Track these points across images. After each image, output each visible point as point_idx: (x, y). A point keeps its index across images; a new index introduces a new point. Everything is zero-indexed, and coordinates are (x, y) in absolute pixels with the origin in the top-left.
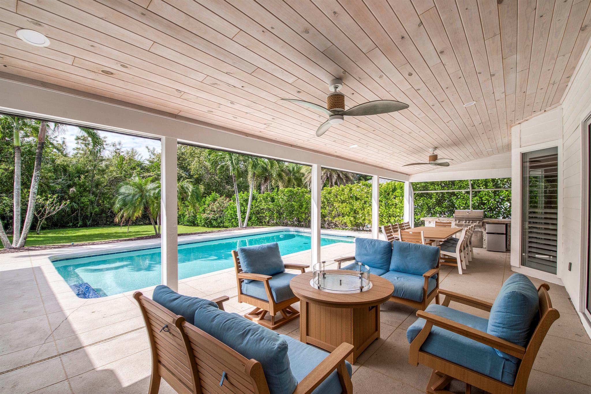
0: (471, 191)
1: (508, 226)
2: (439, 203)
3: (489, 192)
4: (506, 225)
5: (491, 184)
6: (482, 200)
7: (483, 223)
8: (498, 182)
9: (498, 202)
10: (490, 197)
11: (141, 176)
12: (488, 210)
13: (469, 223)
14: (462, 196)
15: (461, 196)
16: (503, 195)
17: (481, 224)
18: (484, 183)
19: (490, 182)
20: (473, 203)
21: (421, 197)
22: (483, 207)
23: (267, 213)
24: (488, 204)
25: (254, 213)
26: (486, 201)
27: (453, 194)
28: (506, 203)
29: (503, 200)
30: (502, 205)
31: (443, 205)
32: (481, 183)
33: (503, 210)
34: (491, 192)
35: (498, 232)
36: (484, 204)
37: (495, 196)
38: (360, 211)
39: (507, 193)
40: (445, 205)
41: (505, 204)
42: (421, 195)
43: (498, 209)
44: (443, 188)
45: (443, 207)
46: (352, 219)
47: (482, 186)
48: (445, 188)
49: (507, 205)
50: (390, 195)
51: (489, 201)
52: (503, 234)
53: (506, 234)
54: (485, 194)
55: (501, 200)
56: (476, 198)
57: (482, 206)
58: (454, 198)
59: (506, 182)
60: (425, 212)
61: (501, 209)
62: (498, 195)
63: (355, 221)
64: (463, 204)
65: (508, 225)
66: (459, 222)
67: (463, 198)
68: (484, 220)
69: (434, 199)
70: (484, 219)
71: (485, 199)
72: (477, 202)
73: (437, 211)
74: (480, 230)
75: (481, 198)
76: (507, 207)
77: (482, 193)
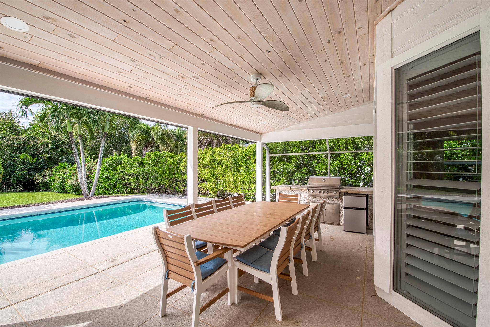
0: (329, 153)
1: (369, 198)
2: (299, 167)
3: (350, 156)
4: (367, 196)
5: (351, 146)
6: (342, 164)
7: (340, 193)
8: (359, 144)
9: (358, 167)
10: (350, 160)
11: (6, 138)
12: (349, 175)
13: (324, 193)
14: (323, 160)
15: (321, 160)
16: (364, 158)
17: (337, 195)
18: (344, 145)
19: (350, 144)
20: (332, 167)
21: (282, 161)
22: (344, 173)
23: (132, 180)
24: (349, 169)
25: (119, 179)
26: (347, 166)
27: (314, 157)
28: (367, 168)
29: (363, 164)
30: (363, 170)
31: (303, 170)
32: (342, 146)
33: (363, 175)
34: (352, 155)
35: (357, 207)
36: (344, 169)
37: (356, 160)
38: (221, 177)
39: (368, 156)
40: (305, 170)
41: (365, 169)
42: (281, 159)
43: (359, 175)
44: (303, 150)
45: (302, 173)
46: (214, 185)
47: (343, 149)
48: (305, 151)
49: (368, 170)
50: (251, 159)
51: (349, 166)
52: (363, 209)
53: (367, 209)
54: (345, 158)
55: (362, 164)
56: (336, 162)
57: (343, 171)
58: (314, 162)
59: (366, 144)
60: (285, 178)
61: (362, 175)
62: (359, 159)
63: (217, 188)
64: (323, 169)
65: (369, 196)
66: (313, 192)
67: (324, 162)
68: (341, 190)
69: (294, 163)
70: (341, 188)
71: (345, 164)
72: (337, 167)
73: (297, 176)
74: (336, 202)
75: (341, 162)
76: (368, 172)
77: (342, 157)
